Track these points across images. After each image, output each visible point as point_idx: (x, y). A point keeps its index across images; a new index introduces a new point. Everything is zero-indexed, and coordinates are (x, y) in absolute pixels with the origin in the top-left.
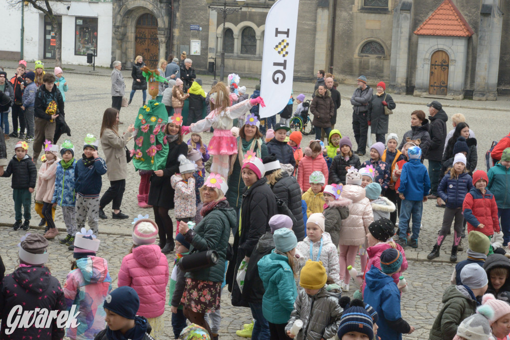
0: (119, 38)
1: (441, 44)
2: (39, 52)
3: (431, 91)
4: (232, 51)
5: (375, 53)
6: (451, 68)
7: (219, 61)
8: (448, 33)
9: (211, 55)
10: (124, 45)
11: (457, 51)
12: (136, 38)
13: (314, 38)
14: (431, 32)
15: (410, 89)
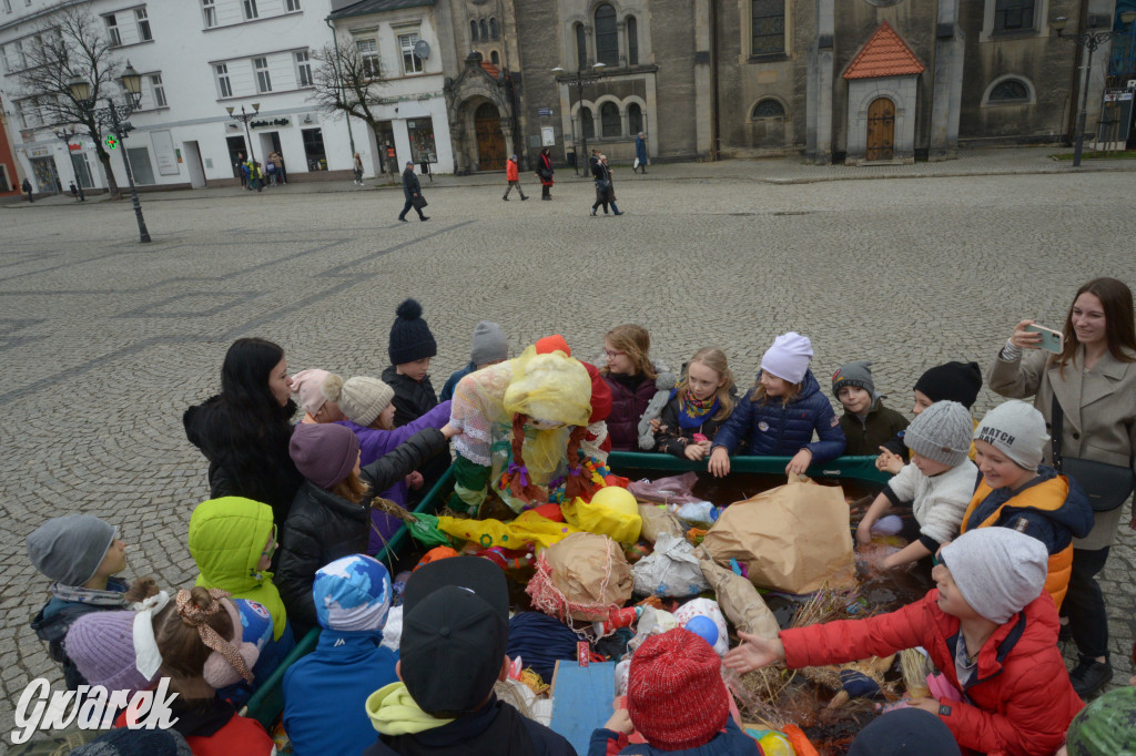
0: (459, 138)
1: (883, 89)
2: (374, 165)
3: (870, 157)
4: (592, 135)
5: (772, 114)
6: (899, 121)
7: (580, 150)
8: (892, 71)
9: (568, 144)
10: (464, 147)
11: (905, 96)
12: (478, 135)
13: (694, 104)
14: (867, 73)
15: (838, 157)
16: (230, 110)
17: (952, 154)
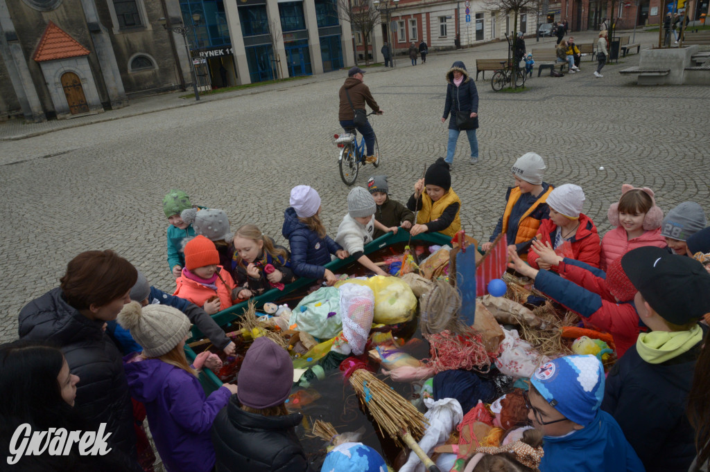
1: (67, 66)
3: (73, 111)
6: (85, 86)
8: (69, 54)
11: (83, 69)
14: (52, 57)
15: (50, 115)
17: (125, 103)
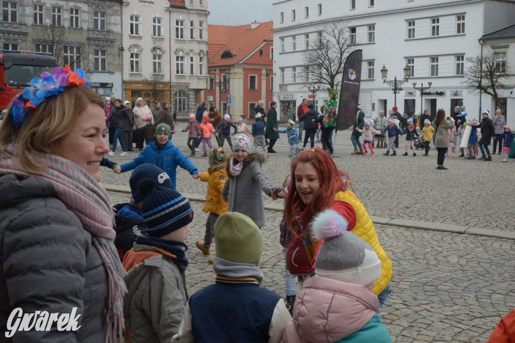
16: (414, 84)
